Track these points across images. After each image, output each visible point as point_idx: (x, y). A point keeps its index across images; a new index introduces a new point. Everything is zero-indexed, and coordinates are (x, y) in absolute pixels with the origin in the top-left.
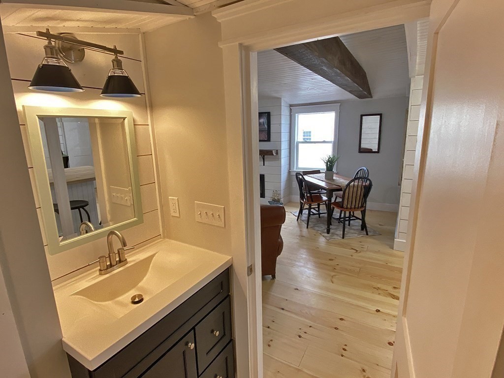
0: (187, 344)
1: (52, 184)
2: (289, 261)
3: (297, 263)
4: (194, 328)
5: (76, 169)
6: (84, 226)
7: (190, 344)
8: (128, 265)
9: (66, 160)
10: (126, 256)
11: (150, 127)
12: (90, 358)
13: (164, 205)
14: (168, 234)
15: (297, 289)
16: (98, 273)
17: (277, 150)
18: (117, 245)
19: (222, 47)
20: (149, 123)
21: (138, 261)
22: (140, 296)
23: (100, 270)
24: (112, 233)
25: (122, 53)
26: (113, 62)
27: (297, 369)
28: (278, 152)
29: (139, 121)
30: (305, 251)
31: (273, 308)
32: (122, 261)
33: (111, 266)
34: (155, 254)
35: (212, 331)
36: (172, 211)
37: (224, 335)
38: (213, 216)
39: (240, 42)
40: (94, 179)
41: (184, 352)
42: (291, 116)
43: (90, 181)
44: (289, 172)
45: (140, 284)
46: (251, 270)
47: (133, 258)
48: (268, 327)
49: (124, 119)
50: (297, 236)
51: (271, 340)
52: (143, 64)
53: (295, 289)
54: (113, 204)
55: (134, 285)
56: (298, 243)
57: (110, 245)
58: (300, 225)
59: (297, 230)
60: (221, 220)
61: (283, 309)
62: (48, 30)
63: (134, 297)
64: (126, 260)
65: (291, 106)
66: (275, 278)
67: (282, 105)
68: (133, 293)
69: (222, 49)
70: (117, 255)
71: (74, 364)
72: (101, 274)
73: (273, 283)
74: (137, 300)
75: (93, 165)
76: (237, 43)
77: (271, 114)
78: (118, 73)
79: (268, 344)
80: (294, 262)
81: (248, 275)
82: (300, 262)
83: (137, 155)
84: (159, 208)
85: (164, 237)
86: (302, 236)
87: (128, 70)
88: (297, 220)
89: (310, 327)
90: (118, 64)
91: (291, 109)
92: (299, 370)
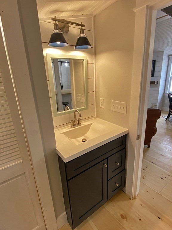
0: (104, 164)
1: (56, 95)
2: (159, 141)
3: (163, 142)
4: (107, 158)
5: (65, 90)
6: (66, 108)
7: (105, 165)
8: (81, 126)
9: (62, 87)
10: (81, 122)
11: (94, 64)
12: (65, 158)
13: (97, 102)
14: (98, 116)
15: (162, 155)
16: (70, 127)
17: (158, 82)
18: (78, 117)
19: (135, 11)
20: (94, 62)
21: (85, 125)
22: (85, 139)
23: (71, 126)
24: (76, 111)
25: (84, 26)
26: (80, 31)
27: (158, 194)
28: (158, 83)
29: (90, 61)
30: (169, 136)
31: (147, 161)
32: (79, 124)
33: (75, 125)
34: (92, 124)
35: (116, 162)
36: (100, 105)
37: (121, 166)
38: (120, 108)
39: (147, 5)
40: (71, 94)
41: (102, 168)
42: (169, 61)
43: (69, 94)
44: (164, 94)
45: (86, 135)
46: (139, 137)
47: (84, 124)
48: (144, 170)
49: (83, 60)
50: (165, 128)
51: (145, 176)
52: (93, 32)
53: (161, 155)
54: (77, 101)
55: (83, 135)
56: (165, 132)
57: (75, 116)
58: (167, 123)
59: (165, 126)
60: (125, 110)
61: (153, 163)
62: (55, 17)
63: (83, 139)
64: (81, 124)
65: (169, 55)
66: (150, 147)
67: (164, 55)
68: (83, 138)
69: (135, 12)
70: (78, 121)
71: (60, 159)
72: (71, 128)
73: (148, 149)
74: (84, 141)
75: (71, 89)
76: (145, 6)
77: (156, 61)
78: (82, 35)
79: (143, 177)
80: (162, 142)
81: (137, 140)
82: (165, 142)
83: (88, 78)
84: (95, 104)
85: (96, 117)
86: (168, 129)
87: (86, 35)
88: (166, 120)
89: (169, 175)
90: (82, 31)
91: (169, 58)
92: (160, 194)
